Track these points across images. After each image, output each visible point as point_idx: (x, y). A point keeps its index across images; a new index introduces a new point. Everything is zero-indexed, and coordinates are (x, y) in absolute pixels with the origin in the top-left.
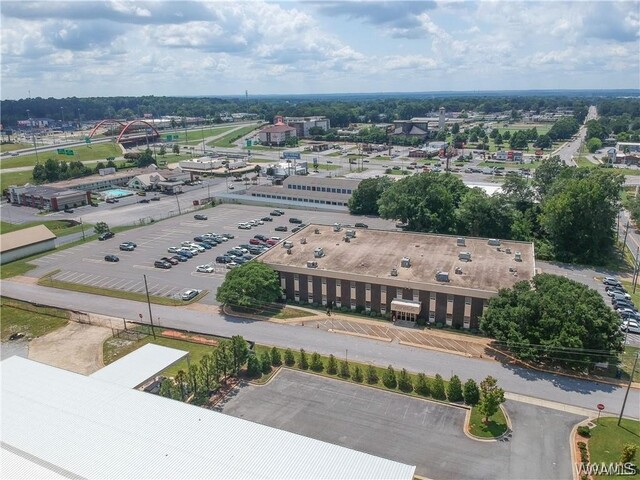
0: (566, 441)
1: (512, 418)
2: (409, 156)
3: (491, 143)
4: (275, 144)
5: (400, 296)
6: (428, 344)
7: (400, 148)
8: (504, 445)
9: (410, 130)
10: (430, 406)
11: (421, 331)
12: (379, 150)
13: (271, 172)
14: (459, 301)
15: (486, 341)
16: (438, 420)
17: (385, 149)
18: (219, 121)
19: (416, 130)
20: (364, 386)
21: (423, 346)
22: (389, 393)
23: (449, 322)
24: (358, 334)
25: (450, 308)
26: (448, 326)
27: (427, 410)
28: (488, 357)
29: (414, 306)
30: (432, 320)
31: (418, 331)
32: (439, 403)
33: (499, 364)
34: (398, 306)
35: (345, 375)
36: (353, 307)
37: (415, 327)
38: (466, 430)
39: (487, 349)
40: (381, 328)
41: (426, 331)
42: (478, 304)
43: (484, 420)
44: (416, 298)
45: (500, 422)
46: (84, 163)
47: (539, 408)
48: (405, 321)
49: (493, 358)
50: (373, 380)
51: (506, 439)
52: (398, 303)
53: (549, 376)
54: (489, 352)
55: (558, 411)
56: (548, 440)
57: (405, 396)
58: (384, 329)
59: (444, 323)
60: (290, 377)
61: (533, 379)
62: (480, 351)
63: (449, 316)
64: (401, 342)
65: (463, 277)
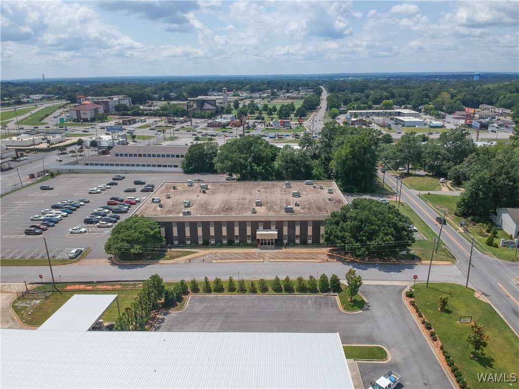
0: (402, 302)
1: (365, 295)
2: (208, 126)
3: (264, 115)
4: (86, 120)
5: (261, 228)
6: (290, 259)
7: (199, 121)
8: (368, 312)
9: (203, 105)
10: (311, 299)
11: (280, 251)
12: (182, 122)
13: (94, 144)
14: (304, 224)
15: (326, 250)
16: (320, 306)
17: (186, 121)
20: (260, 295)
21: (287, 260)
22: (279, 296)
23: (297, 241)
24: (237, 260)
25: (298, 231)
26: (297, 244)
27: (310, 302)
28: (331, 260)
29: (273, 233)
30: (286, 241)
31: (278, 251)
32: (316, 295)
33: (340, 264)
34: (261, 235)
35: (243, 290)
36: (225, 242)
37: (275, 249)
38: (341, 309)
39: (328, 255)
40: (251, 253)
41: (284, 250)
42: (317, 225)
43: (349, 300)
44: (273, 227)
45: (359, 300)
47: (377, 286)
48: (267, 246)
49: (335, 260)
50: (264, 290)
51: (368, 309)
52: (261, 233)
53: (374, 266)
54: (330, 256)
55: (389, 286)
56: (391, 304)
57: (291, 296)
58: (254, 253)
59: (294, 242)
60: (201, 301)
61: (366, 269)
62: (326, 257)
63: (297, 236)
64: (271, 260)
65: (302, 208)
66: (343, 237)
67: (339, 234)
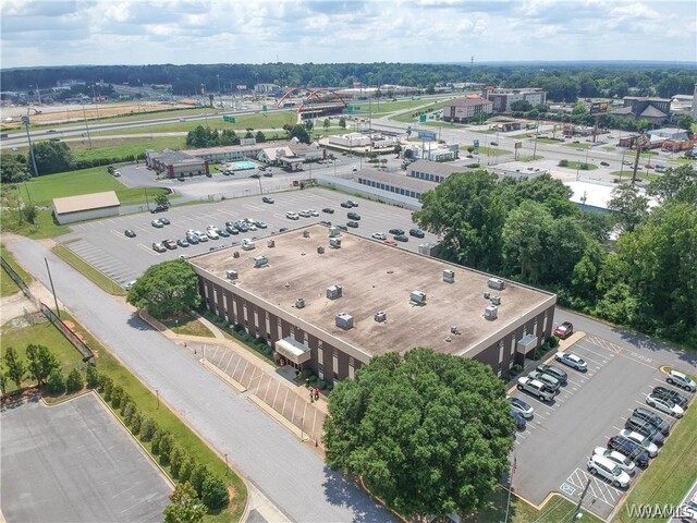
2: (620, 145)
5: (293, 336)
7: (616, 134)
13: (409, 154)
17: (591, 133)
18: (431, 92)
19: (651, 112)
21: (271, 411)
22: (149, 460)
24: (222, 373)
25: (335, 366)
27: (150, 497)
30: (321, 375)
31: (291, 386)
34: (280, 347)
35: (129, 422)
41: (299, 389)
44: (306, 342)
46: (236, 132)
60: (83, 406)
63: (336, 375)
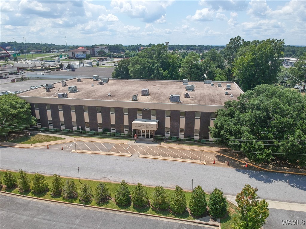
5: (139, 117)
6: (166, 156)
11: (159, 145)
13: (69, 67)
14: (190, 116)
15: (215, 150)
20: (93, 209)
21: (161, 157)
23: (182, 136)
25: (182, 124)
26: (181, 140)
28: (220, 163)
29: (152, 124)
30: (168, 135)
31: (156, 145)
32: (182, 222)
33: (232, 170)
34: (138, 125)
35: (71, 197)
36: (100, 130)
37: (153, 142)
39: (217, 156)
40: (123, 145)
41: (163, 145)
42: (206, 117)
44: (154, 118)
48: (145, 139)
49: (225, 164)
50: (103, 200)
52: (139, 123)
53: (281, 177)
57: (140, 216)
58: (126, 146)
59: (177, 135)
61: (270, 182)
62: (213, 158)
63: (182, 130)
64: (141, 155)
65: (191, 100)
66: (239, 132)
67: (233, 127)
